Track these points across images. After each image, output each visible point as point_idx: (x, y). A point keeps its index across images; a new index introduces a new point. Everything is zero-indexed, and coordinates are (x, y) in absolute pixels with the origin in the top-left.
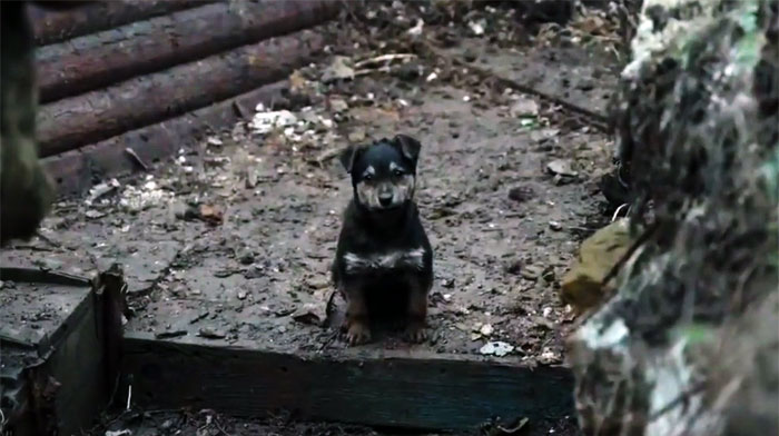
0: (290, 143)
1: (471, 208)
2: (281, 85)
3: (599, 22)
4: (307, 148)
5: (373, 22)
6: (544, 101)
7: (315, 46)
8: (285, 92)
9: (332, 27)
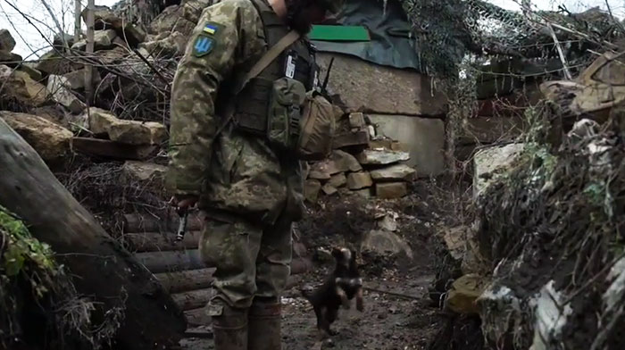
0: (294, 307)
1: (365, 321)
2: (289, 291)
3: (392, 274)
4: (301, 308)
5: (318, 274)
6: (381, 293)
7: (299, 280)
8: (290, 293)
9: (304, 274)
